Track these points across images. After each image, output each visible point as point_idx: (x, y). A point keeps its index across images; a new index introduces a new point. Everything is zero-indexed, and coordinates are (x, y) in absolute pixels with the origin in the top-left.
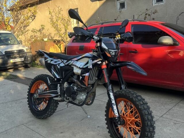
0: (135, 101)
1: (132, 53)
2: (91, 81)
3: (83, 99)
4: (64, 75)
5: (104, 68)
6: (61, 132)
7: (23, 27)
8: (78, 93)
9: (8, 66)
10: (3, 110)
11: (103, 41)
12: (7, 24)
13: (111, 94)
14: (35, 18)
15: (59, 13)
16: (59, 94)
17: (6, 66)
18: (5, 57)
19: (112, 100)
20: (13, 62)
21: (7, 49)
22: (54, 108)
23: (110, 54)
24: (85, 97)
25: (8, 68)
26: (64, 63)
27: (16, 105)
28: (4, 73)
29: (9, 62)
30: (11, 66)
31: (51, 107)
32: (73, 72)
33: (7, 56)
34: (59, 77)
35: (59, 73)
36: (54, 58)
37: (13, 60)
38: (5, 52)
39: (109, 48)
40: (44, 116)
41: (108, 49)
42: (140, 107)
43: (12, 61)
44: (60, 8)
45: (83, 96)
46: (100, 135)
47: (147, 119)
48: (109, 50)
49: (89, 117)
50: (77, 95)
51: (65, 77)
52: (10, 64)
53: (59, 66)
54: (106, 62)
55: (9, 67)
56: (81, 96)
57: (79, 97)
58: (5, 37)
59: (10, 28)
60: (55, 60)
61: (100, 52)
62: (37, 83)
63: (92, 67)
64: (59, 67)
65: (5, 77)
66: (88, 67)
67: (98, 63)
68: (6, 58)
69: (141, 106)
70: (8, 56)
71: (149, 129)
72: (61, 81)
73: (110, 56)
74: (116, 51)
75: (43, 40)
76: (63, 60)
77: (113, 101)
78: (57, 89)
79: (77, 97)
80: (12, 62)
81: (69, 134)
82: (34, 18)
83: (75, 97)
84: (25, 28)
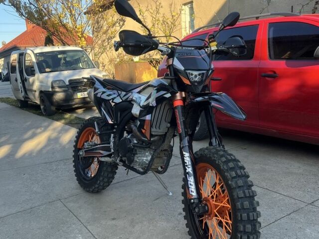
0: (223, 170)
1: (267, 78)
2: (158, 130)
3: (147, 162)
4: (119, 119)
5: (178, 106)
6: (113, 218)
7: (106, 40)
8: (136, 150)
9: (74, 103)
10: (42, 175)
11: (176, 55)
12: (80, 36)
13: (187, 155)
14: (125, 23)
15: (158, 12)
16: (112, 151)
17: (71, 104)
18: (68, 89)
19: (187, 166)
20: (82, 97)
21: (73, 75)
22: (108, 175)
23: (189, 79)
24: (149, 158)
25: (74, 107)
26: (121, 97)
27: (64, 167)
28: (68, 116)
29: (75, 97)
30: (79, 104)
31: (103, 173)
32: (132, 113)
33: (72, 87)
34: (112, 121)
35: (112, 114)
36: (109, 89)
37: (82, 93)
38: (70, 81)
39: (187, 68)
40: (94, 188)
41: (185, 70)
42: (230, 182)
43: (80, 95)
44: (158, 4)
45: (147, 157)
46: (177, 229)
47: (240, 207)
48: (188, 71)
49: (171, 194)
50: (134, 154)
51: (121, 122)
52: (77, 101)
53: (112, 102)
54: (181, 95)
55: (76, 106)
56: (144, 157)
57: (139, 158)
58: (72, 57)
59: (85, 42)
60: (109, 92)
61: (173, 75)
62: (86, 131)
63: (155, 105)
64: (113, 104)
65: (67, 121)
66: (149, 103)
67: (164, 96)
68: (70, 90)
69: (232, 181)
70: (74, 87)
71: (244, 226)
72: (115, 128)
73: (189, 84)
74: (203, 74)
75: (133, 60)
76: (120, 92)
77: (189, 168)
78: (109, 143)
79: (135, 157)
80: (80, 97)
81: (125, 223)
82: (123, 24)
83: (132, 158)
84: (110, 41)
